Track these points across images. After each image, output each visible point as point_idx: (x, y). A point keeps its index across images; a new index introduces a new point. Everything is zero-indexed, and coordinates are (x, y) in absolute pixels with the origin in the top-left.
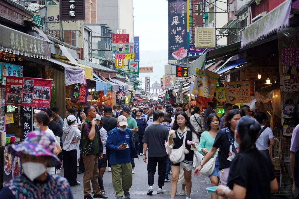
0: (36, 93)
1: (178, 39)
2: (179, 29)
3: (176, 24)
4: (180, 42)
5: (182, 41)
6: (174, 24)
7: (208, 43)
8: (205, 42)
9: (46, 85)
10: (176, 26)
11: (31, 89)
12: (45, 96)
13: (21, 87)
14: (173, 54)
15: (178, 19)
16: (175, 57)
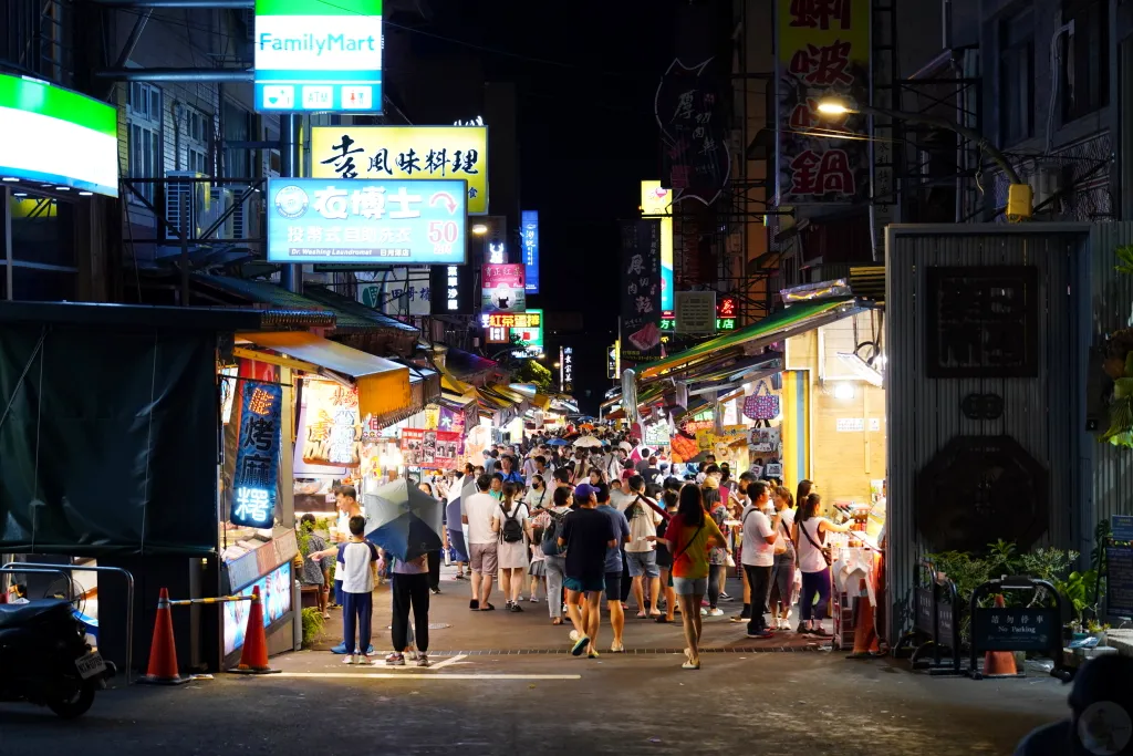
0: (439, 450)
1: (642, 304)
2: (644, 282)
3: (639, 273)
4: (647, 311)
5: (651, 309)
6: (634, 272)
7: (700, 324)
8: (695, 320)
9: (452, 439)
10: (639, 277)
11: (433, 445)
12: (450, 453)
13: (420, 442)
14: (630, 338)
15: (641, 261)
16: (636, 343)
